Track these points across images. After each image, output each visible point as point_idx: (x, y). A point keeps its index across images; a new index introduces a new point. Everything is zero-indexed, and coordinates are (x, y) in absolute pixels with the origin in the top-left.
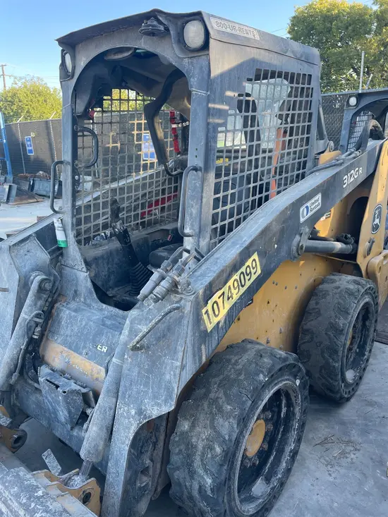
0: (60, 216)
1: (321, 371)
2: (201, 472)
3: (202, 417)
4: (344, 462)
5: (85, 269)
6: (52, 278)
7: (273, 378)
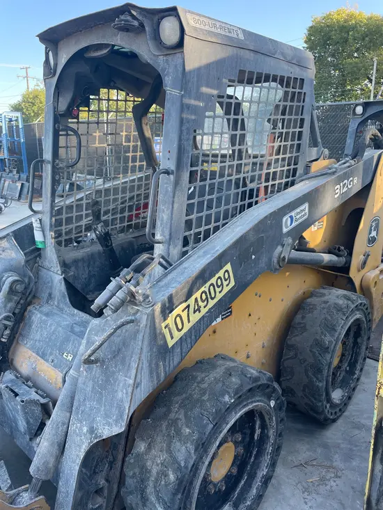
0: (40, 216)
1: (304, 390)
2: (153, 498)
3: (159, 439)
4: (322, 489)
5: (60, 272)
6: (26, 280)
7: (240, 400)
